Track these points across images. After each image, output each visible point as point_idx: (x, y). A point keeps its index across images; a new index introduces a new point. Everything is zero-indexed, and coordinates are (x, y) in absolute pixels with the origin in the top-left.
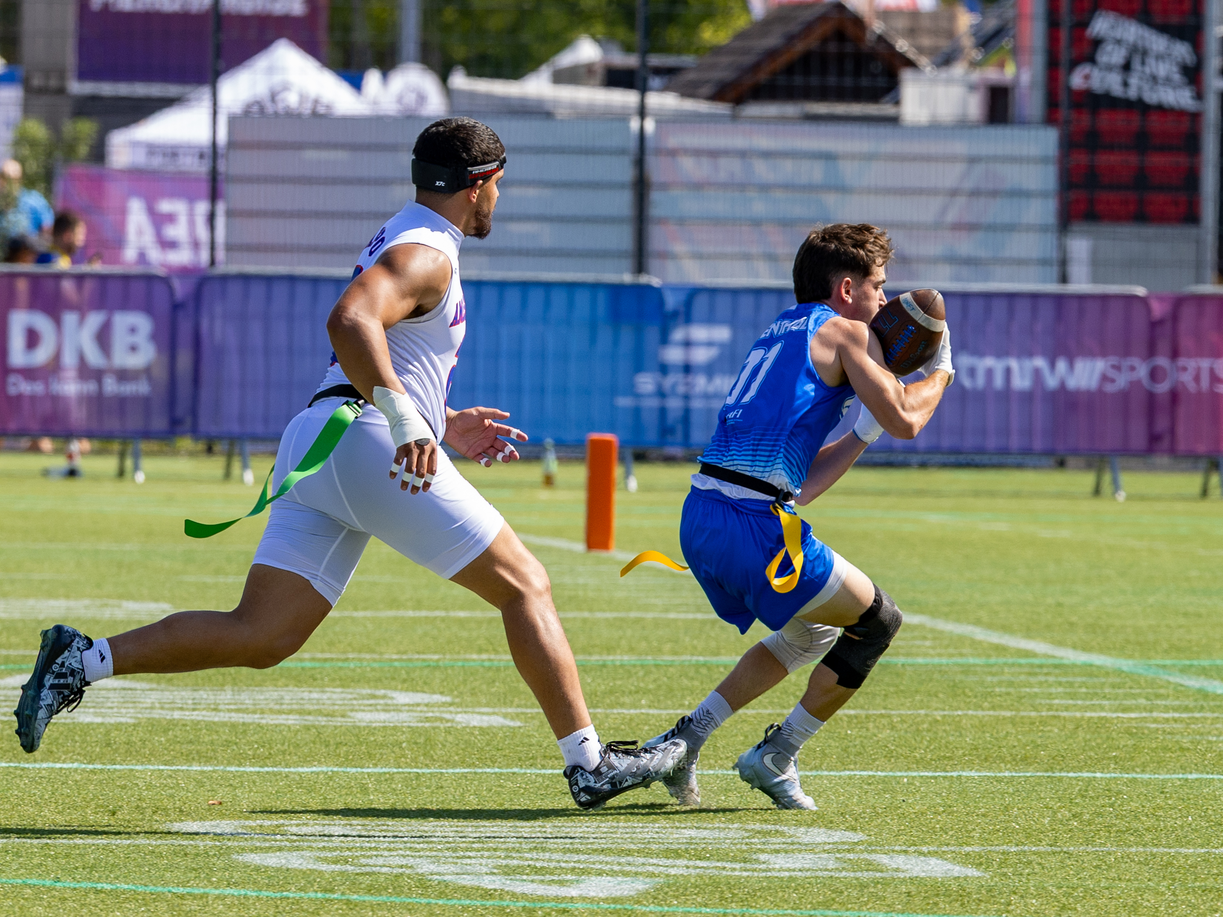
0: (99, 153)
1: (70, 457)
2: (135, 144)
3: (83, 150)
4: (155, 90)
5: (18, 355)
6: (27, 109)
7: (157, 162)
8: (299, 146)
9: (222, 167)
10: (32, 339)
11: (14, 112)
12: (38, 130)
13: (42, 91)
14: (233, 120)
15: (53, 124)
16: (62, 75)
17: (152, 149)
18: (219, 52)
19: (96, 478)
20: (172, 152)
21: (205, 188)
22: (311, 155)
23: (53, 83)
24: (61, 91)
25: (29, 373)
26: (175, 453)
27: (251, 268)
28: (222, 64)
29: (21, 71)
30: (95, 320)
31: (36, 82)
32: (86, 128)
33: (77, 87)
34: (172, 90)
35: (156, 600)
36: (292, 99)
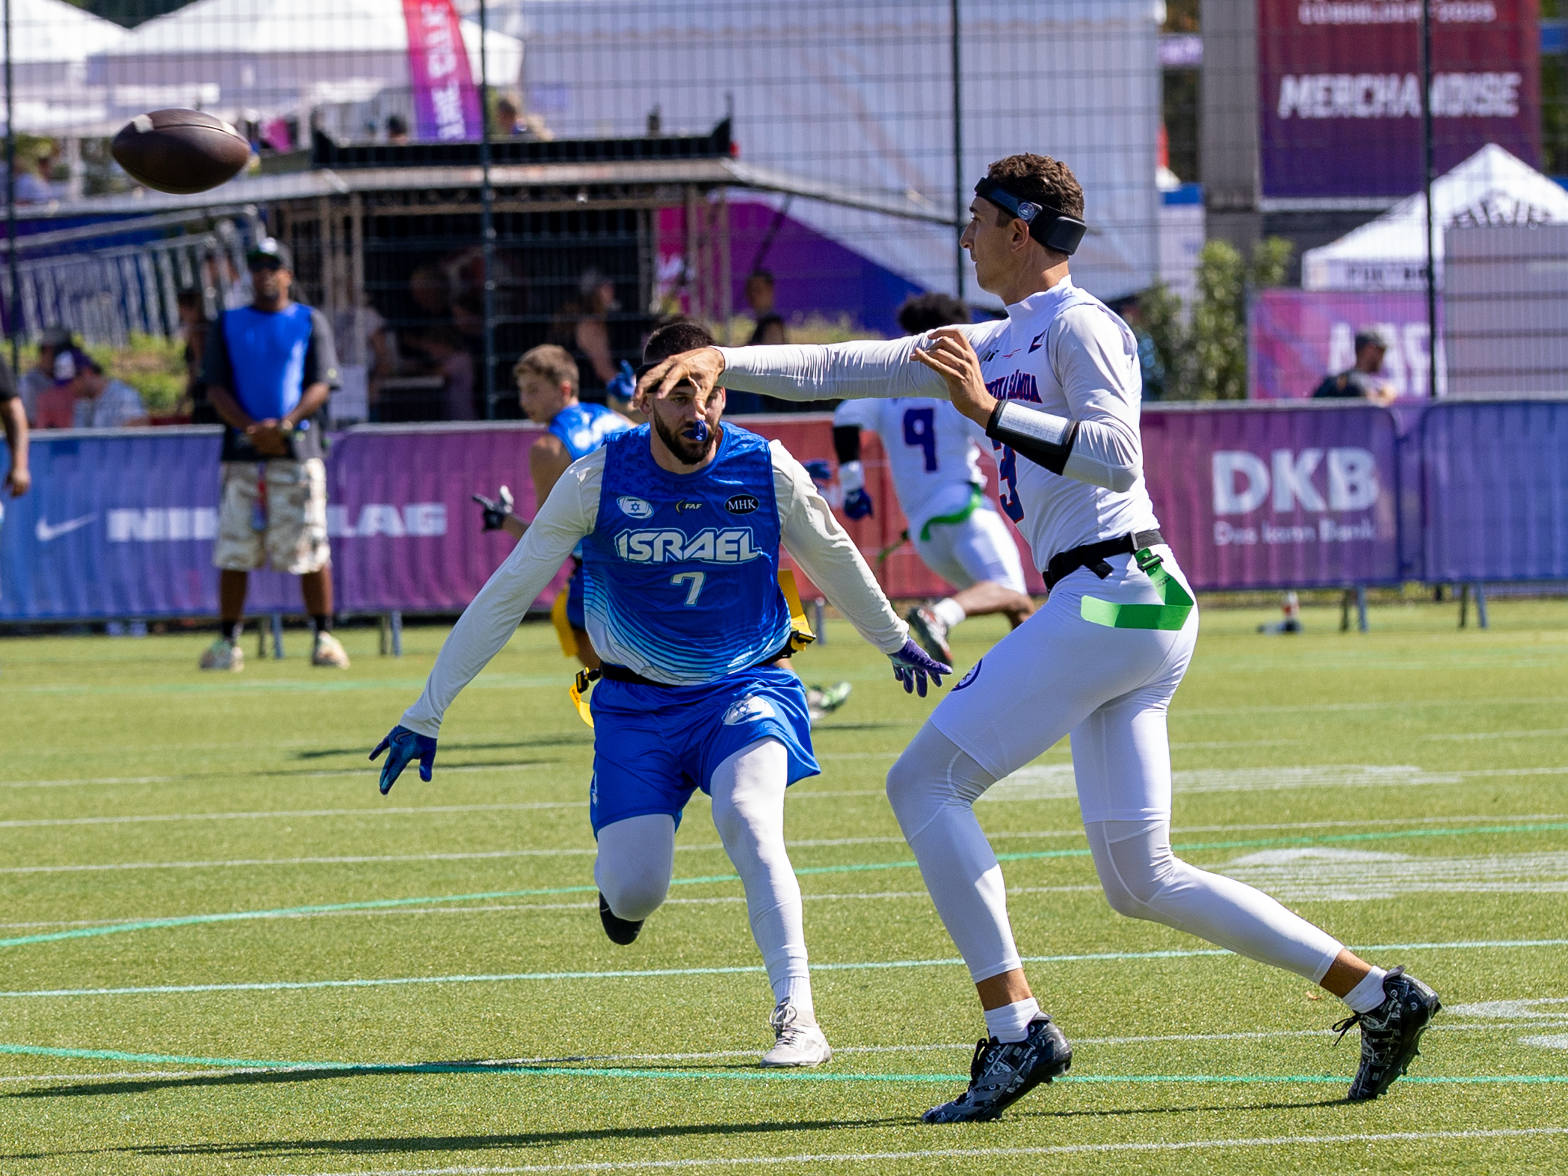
0: (1294, 276)
1: (1288, 610)
2: (1333, 263)
3: (1277, 272)
4: (1363, 204)
5: (1223, 501)
6: (1211, 230)
7: (1359, 281)
8: (1526, 258)
9: (1439, 283)
10: (1241, 483)
11: (1197, 235)
12: (1228, 254)
13: (1227, 210)
14: (1448, 234)
15: (1241, 244)
16: (1247, 191)
17: (1353, 268)
18: (1431, 162)
19: (1319, 632)
20: (1374, 270)
21: (1421, 307)
22: (1538, 267)
23: (1238, 201)
24: (1249, 209)
25: (1237, 521)
26: (1401, 602)
27: (1478, 396)
28: (1434, 172)
29: (1200, 189)
30: (1310, 459)
31: (1218, 200)
32: (1280, 247)
33: (1269, 205)
34: (1380, 203)
35: (1402, 763)
36: (1504, 207)
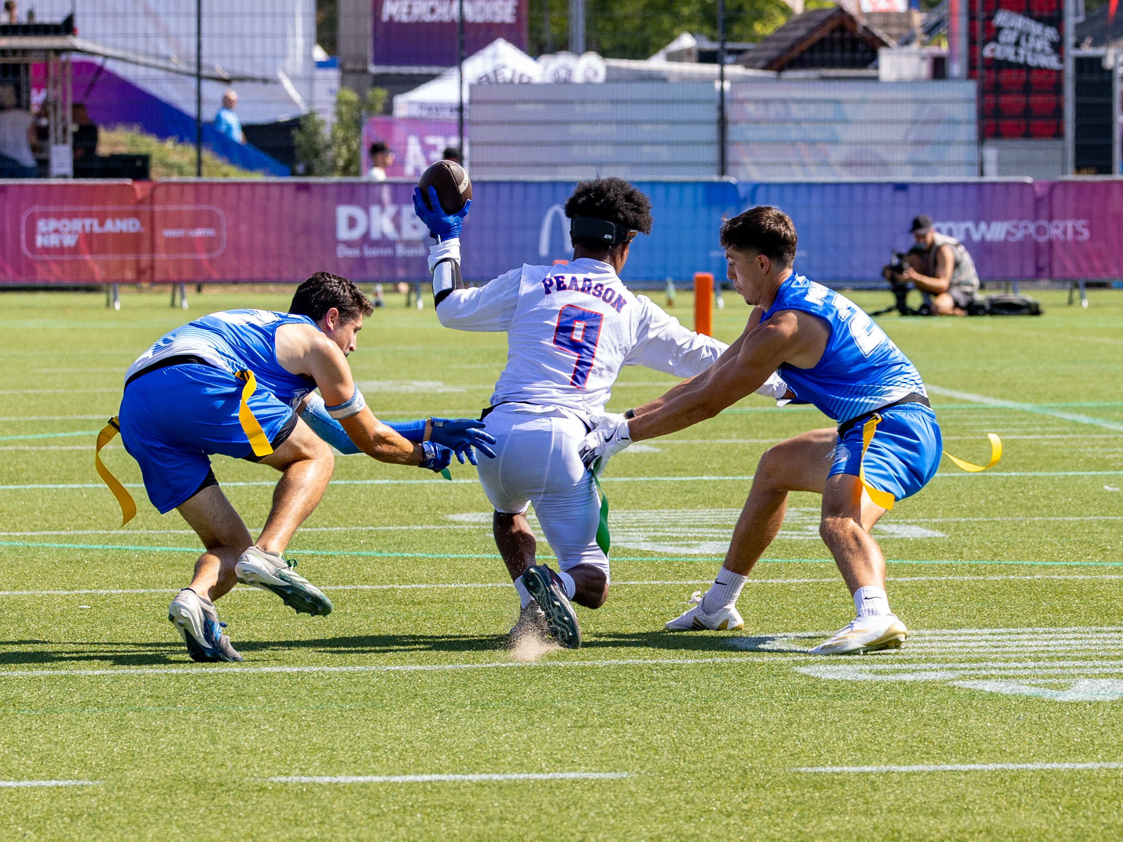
0: (389, 109)
1: (376, 294)
2: (411, 103)
3: (379, 107)
4: (425, 70)
5: (343, 233)
6: (343, 82)
7: (424, 113)
8: (514, 102)
9: (466, 116)
10: (352, 223)
11: (335, 85)
12: (351, 96)
13: (353, 71)
14: (472, 87)
15: (360, 91)
16: (365, 63)
17: (422, 105)
18: (463, 45)
19: (393, 307)
20: (435, 107)
21: (455, 128)
22: (521, 107)
23: (359, 66)
24: (365, 71)
25: (349, 244)
27: (486, 178)
28: (465, 53)
29: (339, 60)
31: (349, 66)
32: (381, 93)
33: (373, 69)
34: (435, 70)
35: (433, 380)
36: (507, 74)
